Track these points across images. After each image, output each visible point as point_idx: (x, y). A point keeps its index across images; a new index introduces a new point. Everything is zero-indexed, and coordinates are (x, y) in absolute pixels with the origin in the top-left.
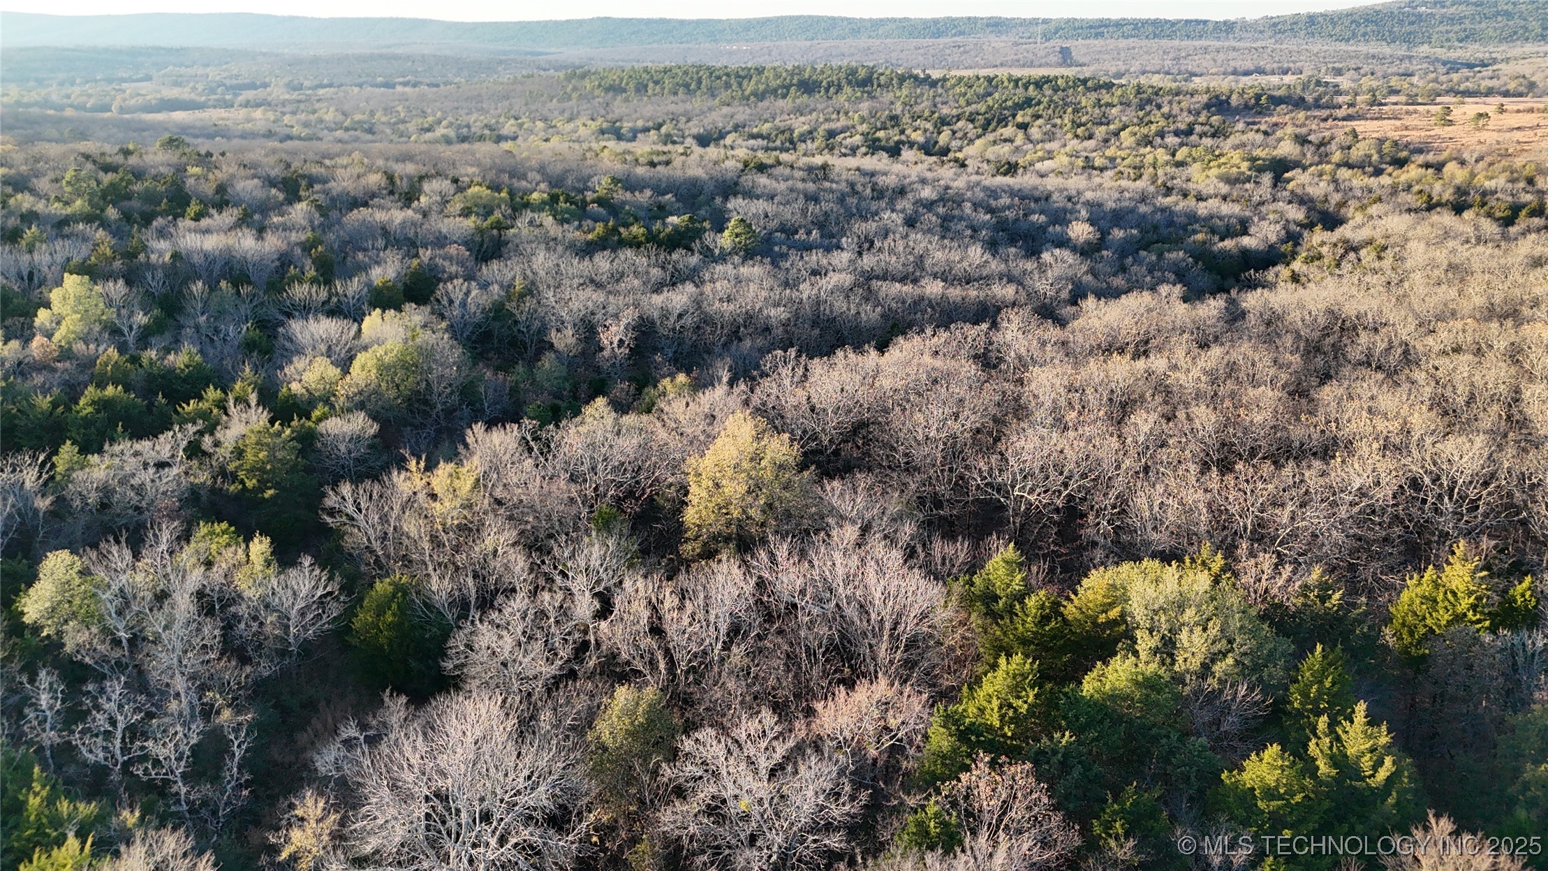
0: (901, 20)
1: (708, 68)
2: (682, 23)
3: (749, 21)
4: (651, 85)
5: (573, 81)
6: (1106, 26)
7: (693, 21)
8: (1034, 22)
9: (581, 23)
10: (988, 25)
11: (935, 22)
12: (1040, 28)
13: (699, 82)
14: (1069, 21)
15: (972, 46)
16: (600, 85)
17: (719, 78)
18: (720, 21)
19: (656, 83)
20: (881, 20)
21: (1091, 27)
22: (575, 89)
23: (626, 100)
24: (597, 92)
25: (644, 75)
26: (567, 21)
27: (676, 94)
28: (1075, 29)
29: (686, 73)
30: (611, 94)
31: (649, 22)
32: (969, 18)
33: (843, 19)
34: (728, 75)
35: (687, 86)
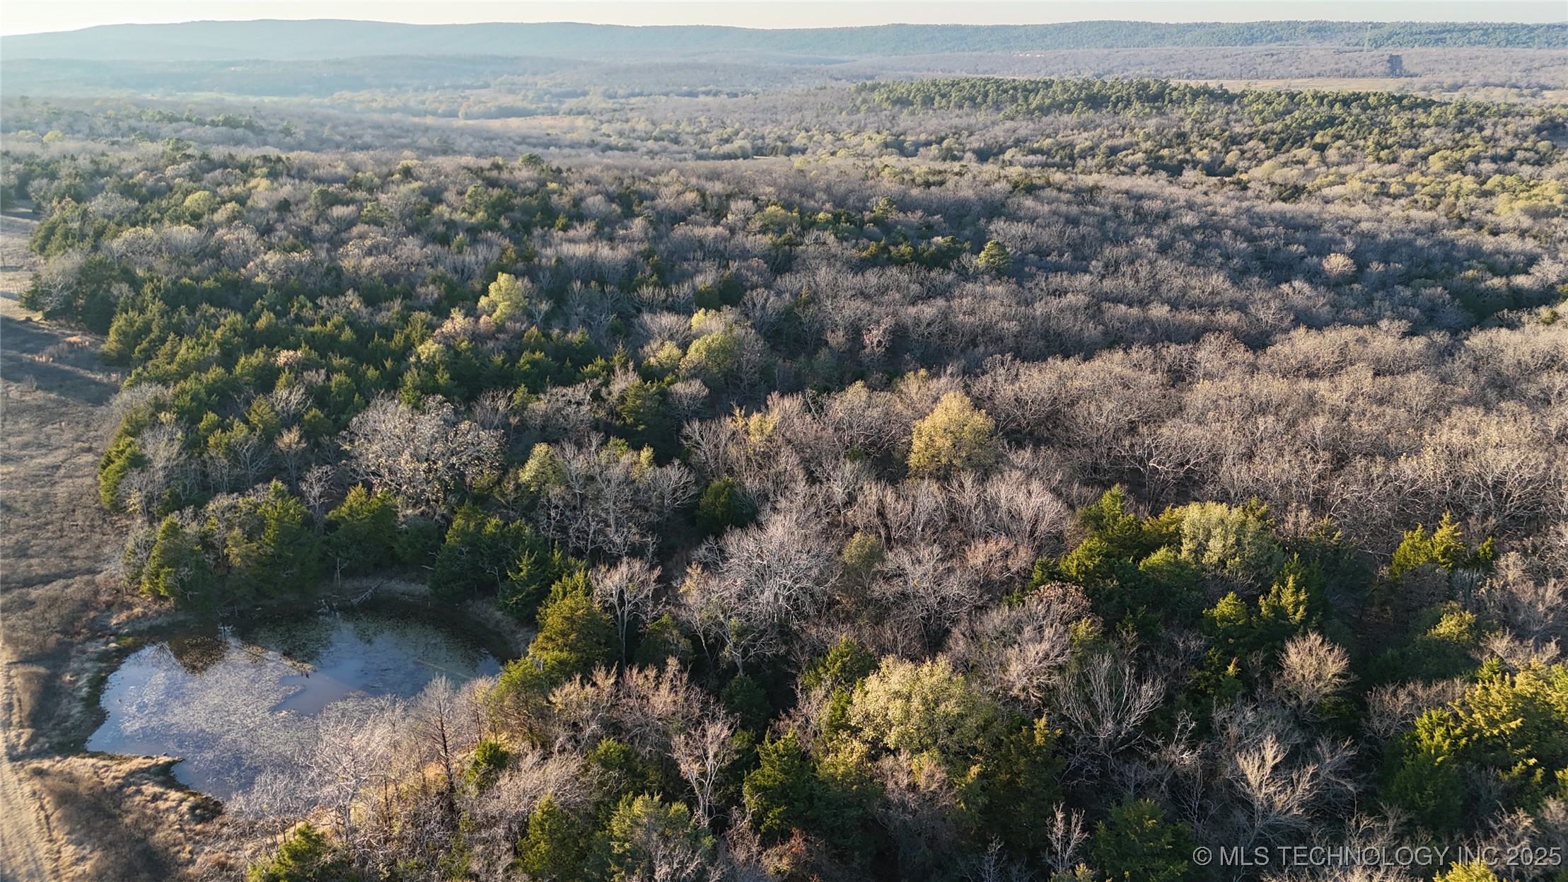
0: (1211, 25)
1: (996, 81)
2: (977, 29)
3: (1046, 27)
4: (937, 98)
5: (863, 94)
6: (1449, 31)
7: (988, 27)
8: (1362, 26)
9: (875, 30)
10: (1309, 31)
11: (1250, 27)
12: (1368, 35)
13: (986, 95)
14: (1405, 26)
15: (1287, 55)
16: (888, 98)
17: (1006, 91)
18: (1016, 27)
19: (943, 96)
20: (1189, 25)
21: (1431, 32)
22: (864, 101)
23: (913, 113)
24: (885, 105)
25: (932, 88)
26: (863, 29)
27: (961, 107)
28: (1411, 34)
29: (973, 86)
30: (897, 108)
31: (943, 29)
32: (1289, 23)
33: (1146, 24)
34: (1015, 88)
35: (973, 99)
